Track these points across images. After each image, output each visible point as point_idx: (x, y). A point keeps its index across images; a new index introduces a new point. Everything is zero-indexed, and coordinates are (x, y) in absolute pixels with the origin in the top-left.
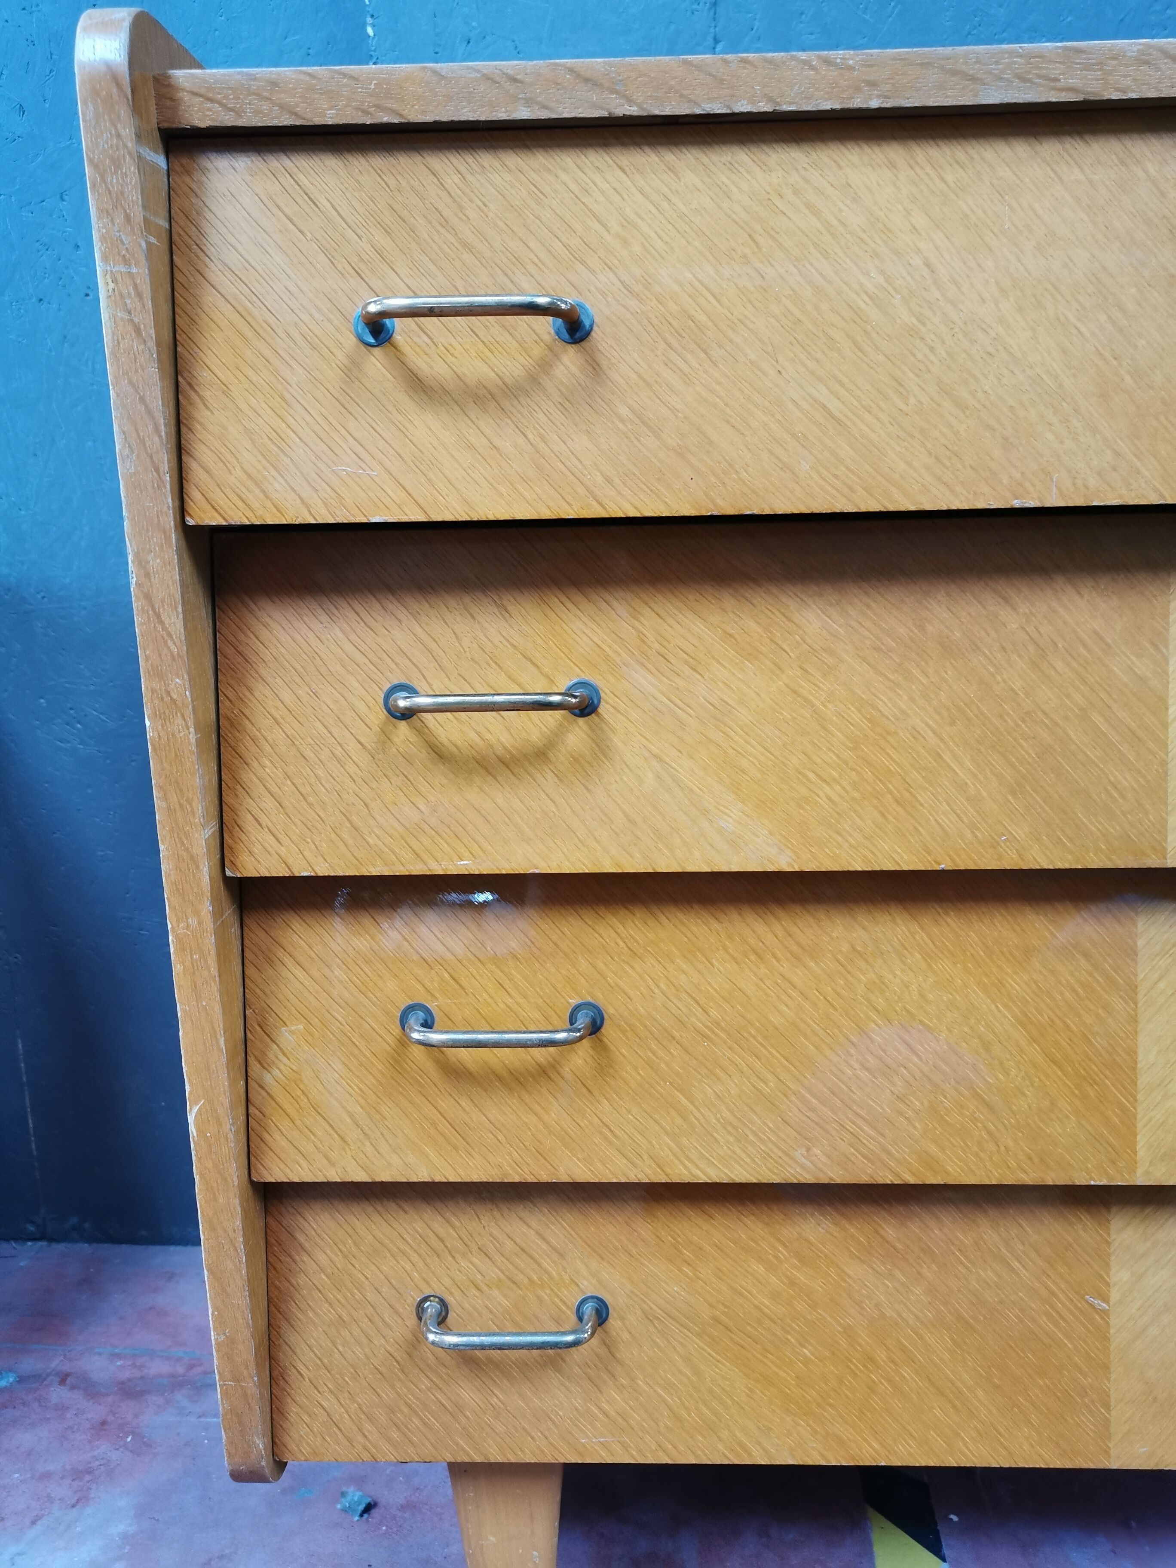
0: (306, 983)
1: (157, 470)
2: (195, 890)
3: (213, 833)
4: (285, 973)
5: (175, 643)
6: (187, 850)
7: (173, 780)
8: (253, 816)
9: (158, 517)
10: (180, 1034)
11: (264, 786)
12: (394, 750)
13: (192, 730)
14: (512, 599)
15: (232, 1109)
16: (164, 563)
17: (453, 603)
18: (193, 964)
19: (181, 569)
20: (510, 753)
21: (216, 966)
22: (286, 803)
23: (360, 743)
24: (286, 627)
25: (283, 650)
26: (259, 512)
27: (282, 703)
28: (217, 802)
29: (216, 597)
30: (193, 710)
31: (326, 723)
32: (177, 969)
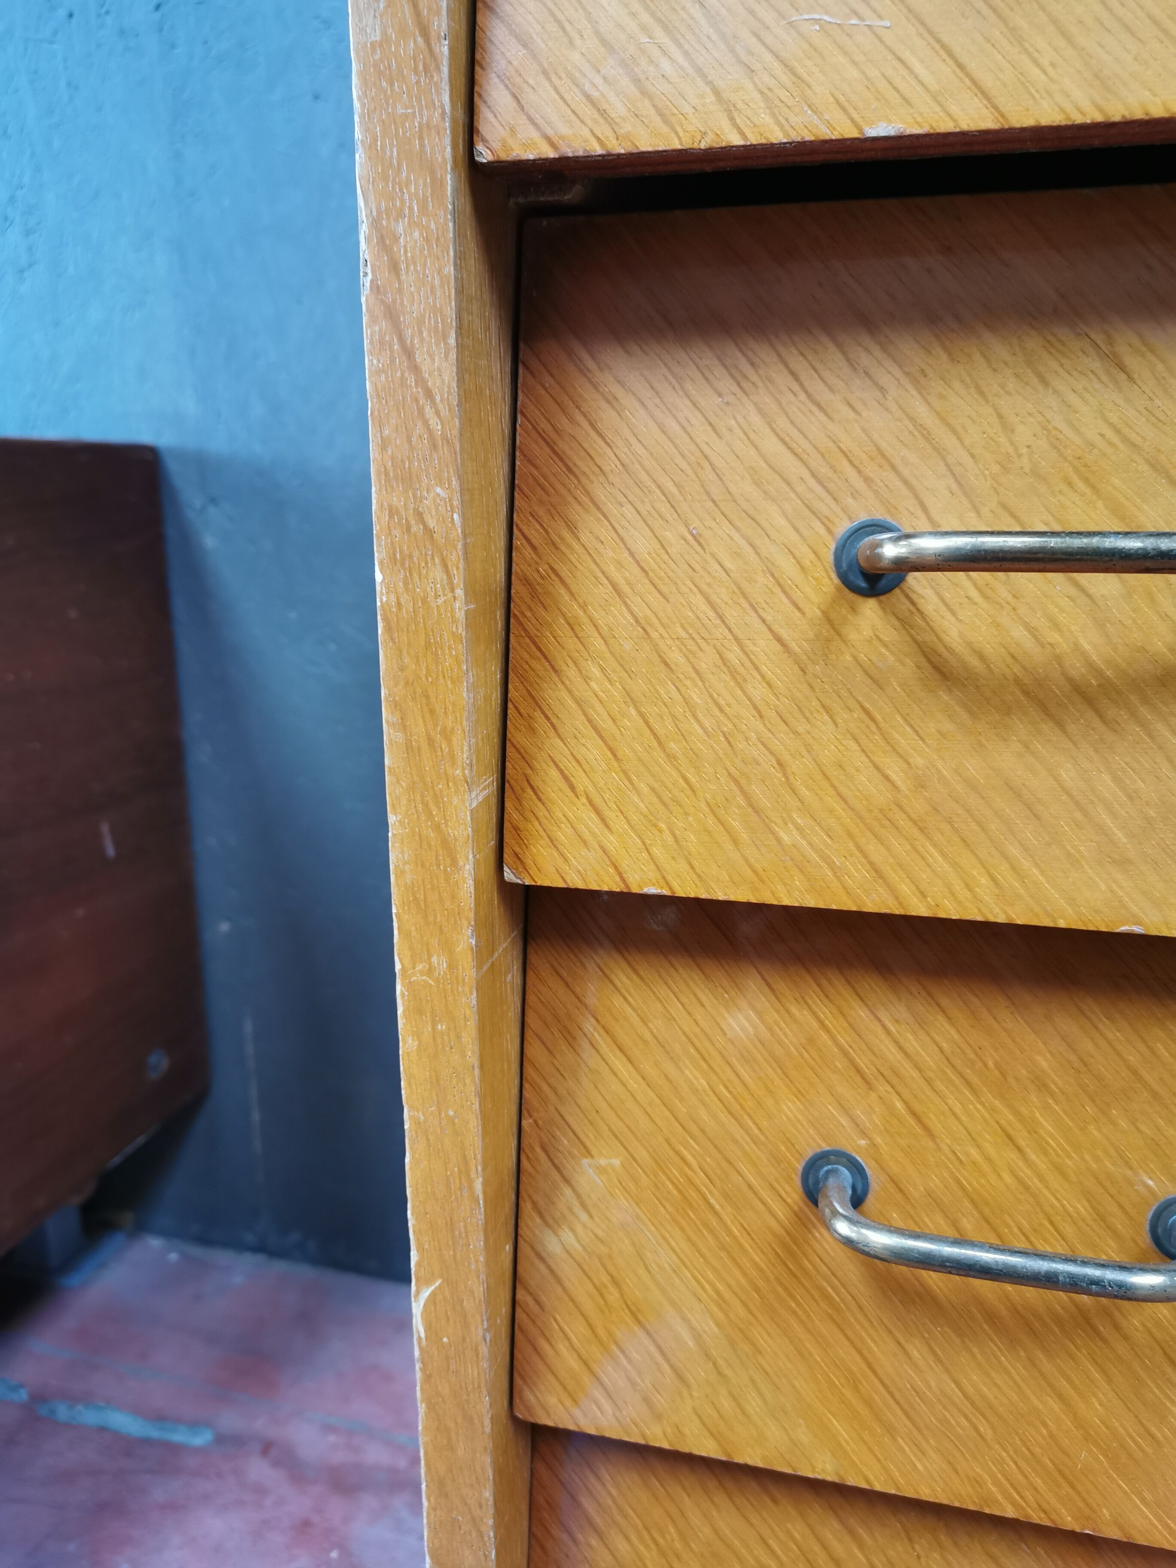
0: (632, 1085)
1: (425, 33)
2: (448, 904)
3: (487, 798)
4: (593, 1061)
5: (437, 413)
6: (437, 828)
7: (419, 690)
8: (561, 771)
9: (421, 139)
10: (407, 1160)
11: (585, 715)
12: (849, 658)
13: (460, 592)
14: (1137, 342)
15: (488, 1303)
16: (427, 240)
17: (1000, 350)
18: (434, 1038)
19: (460, 259)
20: (1099, 672)
21: (477, 1048)
22: (624, 751)
23: (779, 640)
24: (648, 403)
25: (640, 450)
26: (626, 128)
27: (632, 554)
28: (496, 740)
29: (522, 346)
30: (466, 553)
31: (713, 597)
32: (407, 1045)
